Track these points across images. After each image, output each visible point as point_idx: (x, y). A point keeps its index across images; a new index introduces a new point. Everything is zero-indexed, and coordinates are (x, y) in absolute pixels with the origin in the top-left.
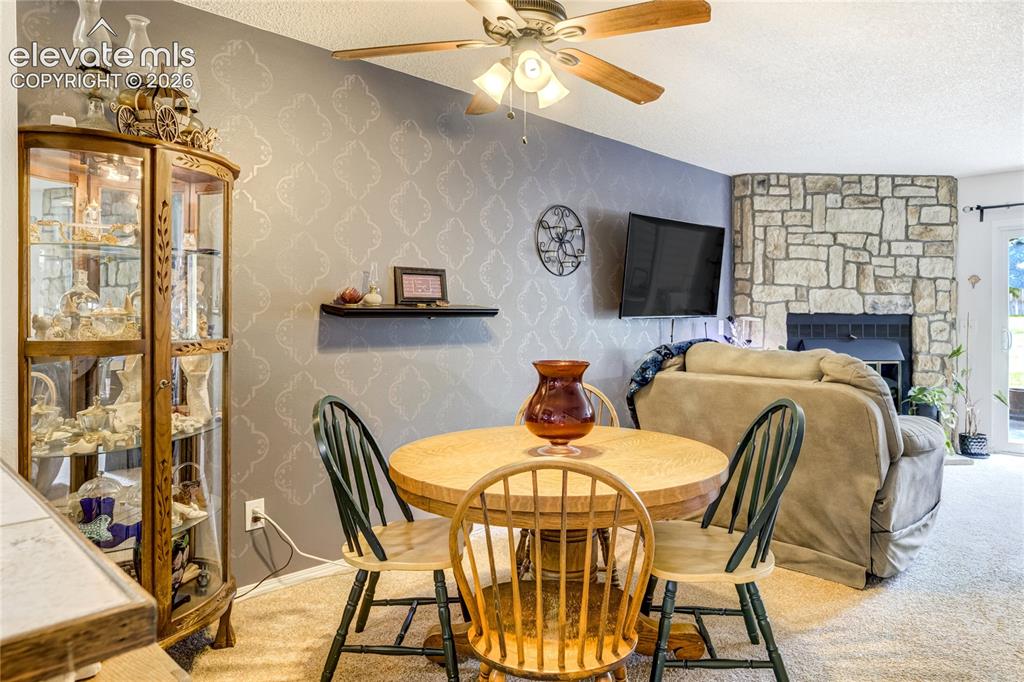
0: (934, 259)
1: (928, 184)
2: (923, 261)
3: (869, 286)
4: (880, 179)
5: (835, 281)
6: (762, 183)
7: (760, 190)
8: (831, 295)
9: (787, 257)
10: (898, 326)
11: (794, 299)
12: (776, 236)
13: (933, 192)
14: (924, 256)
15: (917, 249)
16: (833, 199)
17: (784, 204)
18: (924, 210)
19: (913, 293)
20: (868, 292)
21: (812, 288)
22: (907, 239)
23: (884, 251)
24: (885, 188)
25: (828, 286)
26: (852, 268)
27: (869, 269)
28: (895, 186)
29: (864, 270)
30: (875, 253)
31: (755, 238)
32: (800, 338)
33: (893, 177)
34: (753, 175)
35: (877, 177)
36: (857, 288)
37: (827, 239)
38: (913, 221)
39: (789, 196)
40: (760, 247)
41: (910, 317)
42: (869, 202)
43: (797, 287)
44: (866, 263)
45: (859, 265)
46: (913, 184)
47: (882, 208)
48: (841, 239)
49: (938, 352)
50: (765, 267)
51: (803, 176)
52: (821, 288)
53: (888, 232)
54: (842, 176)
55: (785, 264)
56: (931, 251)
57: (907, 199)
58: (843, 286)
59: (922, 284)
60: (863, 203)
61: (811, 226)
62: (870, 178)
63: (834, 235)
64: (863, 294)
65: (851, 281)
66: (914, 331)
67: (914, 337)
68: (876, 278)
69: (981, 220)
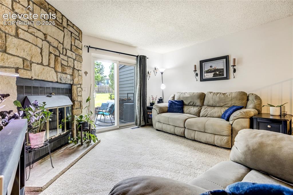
0: (78, 62)
1: (77, 30)
2: (75, 62)
3: (59, 69)
5: (45, 62)
9: (17, 36)
11: (22, 67)
13: (78, 34)
14: (75, 60)
15: (74, 56)
16: (44, 13)
18: (76, 41)
19: (73, 75)
20: (59, 71)
21: (33, 63)
22: (71, 50)
23: (64, 53)
24: (65, 23)
25: (42, 64)
26: (53, 56)
27: (59, 59)
28: (68, 25)
29: (57, 59)
30: (61, 52)
32: (25, 95)
33: (67, 20)
35: (62, 16)
36: (54, 68)
37: (41, 35)
38: (73, 43)
41: (71, 85)
42: (59, 26)
43: (24, 60)
44: (58, 56)
45: (55, 56)
46: (73, 27)
47: (64, 31)
48: (49, 38)
49: (79, 100)
52: (38, 64)
53: (66, 44)
54: (49, 4)
56: (77, 58)
57: (71, 33)
58: (48, 65)
59: (75, 72)
60: (58, 25)
62: (60, 13)
63: (45, 35)
64: (56, 72)
65: (52, 65)
67: (73, 94)
68: (62, 65)
69: (88, 52)
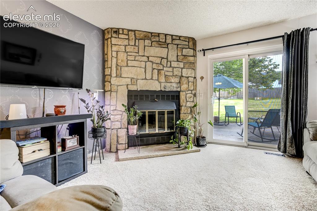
0: (188, 69)
1: (185, 40)
2: (184, 70)
3: (163, 79)
4: (167, 36)
5: (149, 76)
6: (115, 32)
7: (114, 35)
8: (147, 82)
9: (127, 66)
10: (174, 95)
11: (130, 84)
12: (122, 56)
13: (187, 43)
14: (184, 68)
15: (181, 65)
16: (147, 42)
17: (126, 42)
18: (184, 50)
19: (180, 82)
20: (162, 81)
21: (138, 79)
22: (178, 61)
23: (169, 65)
24: (169, 40)
25: (146, 79)
26: (156, 71)
27: (163, 72)
28: (173, 40)
29: (160, 72)
30: (165, 66)
31: (112, 56)
32: (133, 101)
33: (172, 36)
34: (112, 29)
35: (166, 35)
36: (158, 80)
37: (145, 59)
38: (180, 54)
39: (128, 39)
40: (114, 60)
41: (179, 92)
42: (162, 45)
43: (132, 79)
44: (162, 70)
45: (159, 70)
46: (179, 39)
47: (167, 47)
48: (151, 59)
49: (189, 106)
50: (117, 69)
51: (135, 31)
52: (143, 79)
53: (170, 58)
54: (152, 33)
55: (126, 68)
56: (187, 66)
57: (178, 45)
58: (152, 79)
59: (183, 79)
60: (160, 45)
61: (138, 53)
62: (163, 35)
63: (148, 57)
64: (160, 82)
65: (155, 77)
66: (180, 98)
67: (180, 100)
68: (166, 76)
69: (204, 55)
